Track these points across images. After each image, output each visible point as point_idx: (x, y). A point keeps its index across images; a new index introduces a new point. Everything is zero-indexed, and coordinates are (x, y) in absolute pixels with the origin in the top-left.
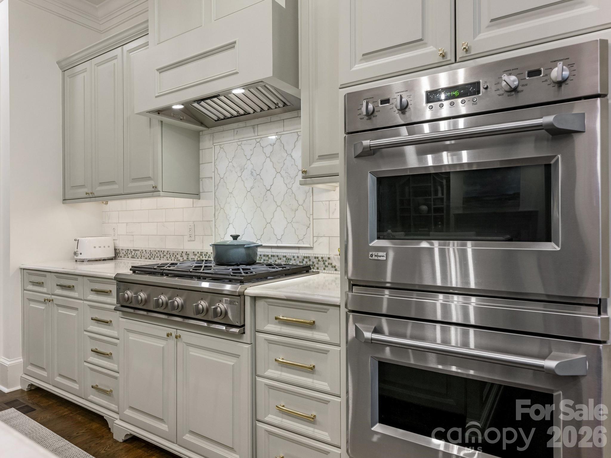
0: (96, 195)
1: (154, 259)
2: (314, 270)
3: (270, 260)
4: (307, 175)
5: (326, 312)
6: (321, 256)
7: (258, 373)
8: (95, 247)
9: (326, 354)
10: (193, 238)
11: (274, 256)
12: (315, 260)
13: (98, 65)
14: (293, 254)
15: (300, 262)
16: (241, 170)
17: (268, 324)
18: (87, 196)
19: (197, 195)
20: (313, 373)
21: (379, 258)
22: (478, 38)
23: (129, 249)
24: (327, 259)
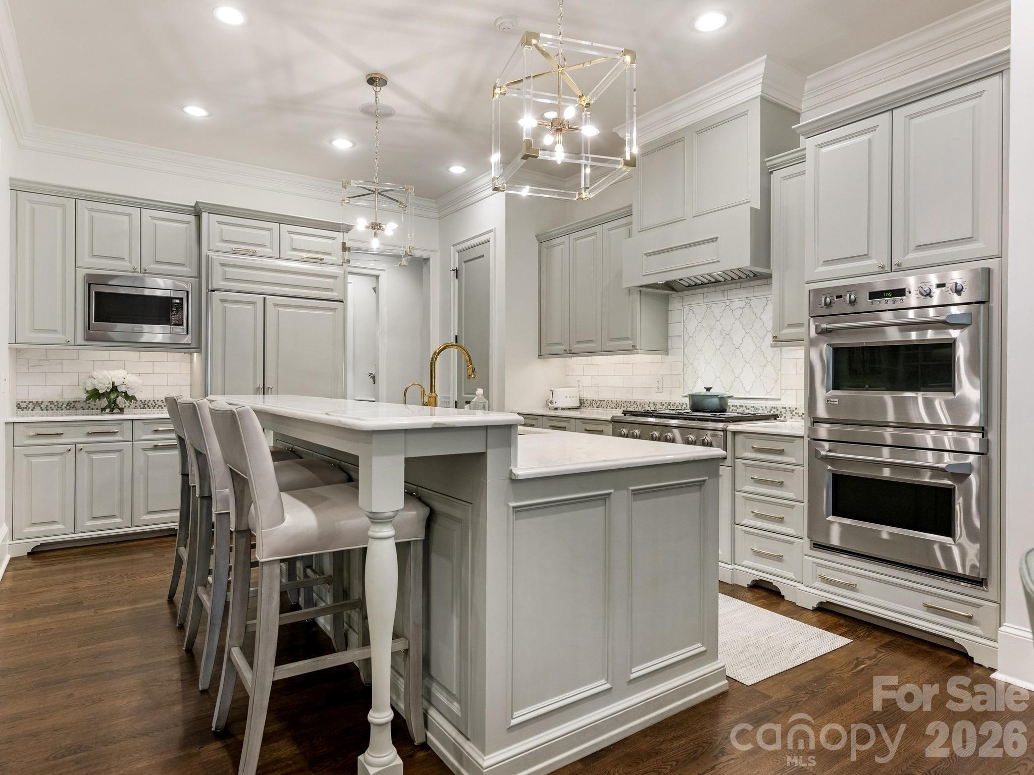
0: (573, 351)
1: (620, 408)
2: (782, 419)
3: (738, 410)
4: (778, 339)
5: (793, 442)
6: (789, 406)
7: (736, 489)
8: (566, 397)
9: (793, 472)
10: (661, 390)
11: (742, 406)
12: (782, 410)
13: (576, 239)
14: (761, 405)
15: (768, 412)
16: (710, 329)
17: (746, 452)
18: (565, 352)
19: (665, 351)
20: (782, 487)
21: (835, 403)
22: (906, 257)
23: (594, 399)
24: (794, 409)
